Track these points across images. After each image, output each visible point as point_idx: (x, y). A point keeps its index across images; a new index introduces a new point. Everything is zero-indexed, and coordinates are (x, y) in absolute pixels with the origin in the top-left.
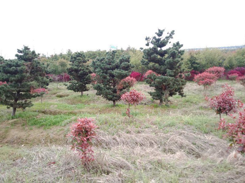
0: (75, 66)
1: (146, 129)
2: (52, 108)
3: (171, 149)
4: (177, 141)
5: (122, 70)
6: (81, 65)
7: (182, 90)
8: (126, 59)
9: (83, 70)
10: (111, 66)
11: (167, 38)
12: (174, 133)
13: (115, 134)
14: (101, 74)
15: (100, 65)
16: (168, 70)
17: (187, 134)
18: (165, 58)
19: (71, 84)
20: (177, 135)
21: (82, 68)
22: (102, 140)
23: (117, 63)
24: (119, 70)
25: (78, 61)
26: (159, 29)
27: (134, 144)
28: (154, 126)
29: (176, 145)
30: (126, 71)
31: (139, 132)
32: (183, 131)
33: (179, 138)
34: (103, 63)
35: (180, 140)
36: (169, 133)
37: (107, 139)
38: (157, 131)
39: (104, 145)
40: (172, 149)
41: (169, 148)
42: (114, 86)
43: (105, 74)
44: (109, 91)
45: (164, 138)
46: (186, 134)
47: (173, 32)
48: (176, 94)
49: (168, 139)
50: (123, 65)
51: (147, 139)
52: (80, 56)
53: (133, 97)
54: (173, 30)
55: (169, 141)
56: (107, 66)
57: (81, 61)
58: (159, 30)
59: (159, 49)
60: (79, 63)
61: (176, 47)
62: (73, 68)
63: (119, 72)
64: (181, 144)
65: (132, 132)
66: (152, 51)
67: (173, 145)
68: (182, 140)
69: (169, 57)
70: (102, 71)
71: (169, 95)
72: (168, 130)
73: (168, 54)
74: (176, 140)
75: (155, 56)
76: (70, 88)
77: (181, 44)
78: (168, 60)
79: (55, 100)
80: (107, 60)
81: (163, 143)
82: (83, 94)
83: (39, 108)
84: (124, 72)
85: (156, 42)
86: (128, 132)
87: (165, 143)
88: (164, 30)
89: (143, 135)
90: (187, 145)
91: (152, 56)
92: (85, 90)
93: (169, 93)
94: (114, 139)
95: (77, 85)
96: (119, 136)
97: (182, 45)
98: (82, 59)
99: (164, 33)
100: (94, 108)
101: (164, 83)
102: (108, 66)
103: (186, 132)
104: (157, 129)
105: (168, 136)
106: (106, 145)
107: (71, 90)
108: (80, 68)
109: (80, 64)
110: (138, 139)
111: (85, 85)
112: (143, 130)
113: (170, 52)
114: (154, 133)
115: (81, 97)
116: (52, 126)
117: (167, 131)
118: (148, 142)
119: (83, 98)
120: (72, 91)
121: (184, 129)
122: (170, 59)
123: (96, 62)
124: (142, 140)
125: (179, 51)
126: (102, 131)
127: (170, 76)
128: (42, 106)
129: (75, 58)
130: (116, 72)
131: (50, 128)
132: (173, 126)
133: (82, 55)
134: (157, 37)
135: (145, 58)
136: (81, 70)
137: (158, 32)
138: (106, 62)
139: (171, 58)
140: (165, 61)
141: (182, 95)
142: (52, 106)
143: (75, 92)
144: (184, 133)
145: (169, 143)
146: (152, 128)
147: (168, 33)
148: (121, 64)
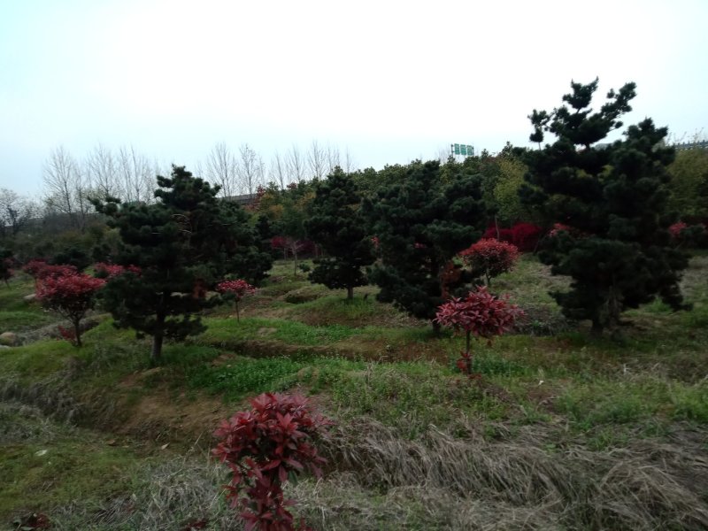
0: (327, 214)
1: (527, 427)
2: (264, 336)
3: (614, 514)
4: (640, 483)
5: (454, 224)
6: (342, 212)
7: (673, 286)
8: (468, 186)
9: (349, 223)
10: (418, 211)
11: (606, 109)
12: (627, 451)
13: (418, 434)
14: (390, 237)
15: (386, 210)
16: (615, 219)
17: (685, 459)
18: (602, 177)
19: (319, 265)
20: (642, 458)
21: (347, 221)
22: (375, 452)
23: (440, 202)
24: (443, 222)
25: (334, 200)
26: (576, 82)
27: (478, 477)
28: (558, 419)
29: (636, 497)
30: (468, 227)
31: (497, 437)
32: (669, 448)
33: (648, 473)
34: (394, 204)
35: (653, 483)
36: (610, 449)
37: (390, 452)
38: (563, 439)
39: (380, 468)
40: (616, 511)
41: (606, 507)
42: (434, 274)
43: (400, 238)
44: (416, 289)
45: (588, 467)
46: (677, 457)
47: (629, 91)
48: (650, 300)
49: (603, 473)
50: (456, 206)
51: (523, 466)
52: (340, 187)
53: (477, 313)
54: (629, 82)
55: (605, 479)
56: (407, 212)
57: (342, 200)
58: (576, 87)
59: (579, 148)
60: (339, 205)
61: (639, 138)
62: (321, 219)
63: (443, 229)
64: (655, 498)
65: (474, 433)
66: (554, 157)
67: (622, 496)
68: (660, 480)
69: (614, 175)
70: (391, 229)
71: (621, 304)
72: (605, 439)
73: (612, 164)
74: (636, 479)
75: (565, 172)
76: (315, 278)
77: (658, 125)
78: (613, 184)
79: (280, 311)
80: (405, 194)
81: (584, 486)
82: (355, 295)
83: (228, 334)
84: (461, 229)
85: (569, 126)
86: (462, 434)
87: (592, 486)
88: (593, 86)
89: (512, 448)
90: (680, 506)
91: (554, 173)
92: (358, 285)
93: (623, 298)
94: (412, 453)
95: (336, 267)
96: (430, 446)
97: (664, 132)
98: (344, 192)
99: (594, 94)
100: (373, 340)
101: (601, 264)
102: (412, 212)
103: (680, 450)
104: (564, 431)
105: (604, 460)
106: (388, 471)
107: (320, 283)
108: (340, 219)
109: (341, 209)
110: (491, 461)
111: (359, 268)
112: (514, 429)
113: (618, 157)
114: (553, 446)
115: (348, 304)
116: (247, 392)
117: (601, 439)
118: (528, 478)
119: (353, 306)
120: (323, 285)
121: (670, 437)
122: (619, 181)
123: (375, 201)
124: (507, 469)
125: (654, 150)
126: (376, 423)
127: (623, 237)
128: (236, 331)
129: (326, 191)
130: (433, 230)
131: (238, 400)
132: (627, 421)
133: (345, 181)
134: (572, 111)
135: (531, 182)
136: (342, 224)
137: (571, 92)
138: (403, 200)
139: (623, 176)
140: (601, 187)
141: (674, 302)
142: (263, 330)
143: (331, 288)
144: (670, 455)
145: (605, 488)
146: (547, 426)
147: (610, 95)
148: (451, 202)
